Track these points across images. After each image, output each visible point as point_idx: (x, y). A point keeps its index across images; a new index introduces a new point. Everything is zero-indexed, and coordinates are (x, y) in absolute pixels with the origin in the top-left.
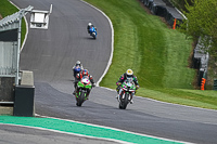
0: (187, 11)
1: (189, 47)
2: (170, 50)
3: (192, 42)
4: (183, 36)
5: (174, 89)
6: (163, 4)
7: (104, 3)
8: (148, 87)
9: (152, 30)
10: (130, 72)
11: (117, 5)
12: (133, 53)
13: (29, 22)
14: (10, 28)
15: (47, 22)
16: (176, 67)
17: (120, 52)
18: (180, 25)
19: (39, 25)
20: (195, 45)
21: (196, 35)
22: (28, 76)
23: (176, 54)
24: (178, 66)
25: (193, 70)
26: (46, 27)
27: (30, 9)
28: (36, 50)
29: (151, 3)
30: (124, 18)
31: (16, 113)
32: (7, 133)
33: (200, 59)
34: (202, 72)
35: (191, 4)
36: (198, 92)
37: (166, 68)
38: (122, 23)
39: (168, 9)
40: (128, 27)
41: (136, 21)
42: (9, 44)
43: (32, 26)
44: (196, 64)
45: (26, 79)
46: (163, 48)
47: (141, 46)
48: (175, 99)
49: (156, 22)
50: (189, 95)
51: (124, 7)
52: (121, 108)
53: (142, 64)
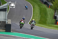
0: (53, 3)
1: (54, 13)
2: (48, 14)
3: (54, 12)
4: (52, 10)
5: (49, 25)
6: (46, 1)
7: (30, 1)
8: (42, 24)
9: (43, 8)
10: (34, 20)
11: (34, 1)
12: (38, 15)
13: (10, 6)
14: (4, 8)
15: (15, 6)
16: (50, 19)
17: (35, 14)
18: (51, 7)
19: (13, 7)
20: (55, 13)
21: (55, 10)
22: (10, 21)
23: (50, 15)
24: (50, 18)
25: (55, 19)
26: (14, 7)
27: (10, 2)
28: (11, 14)
29: (43, 1)
30: (36, 5)
31: (6, 31)
32: (4, 37)
33: (56, 16)
34: (57, 20)
35: (54, 1)
36: (56, 25)
37: (47, 19)
38: (35, 6)
39: (48, 2)
40: (37, 7)
41: (39, 6)
42: (4, 12)
43: (10, 7)
44: (55, 18)
45: (9, 22)
46: (46, 13)
47: (40, 13)
48: (50, 27)
49: (45, 6)
50: (53, 26)
51: (36, 2)
52: (31, 29)
53: (41, 18)
